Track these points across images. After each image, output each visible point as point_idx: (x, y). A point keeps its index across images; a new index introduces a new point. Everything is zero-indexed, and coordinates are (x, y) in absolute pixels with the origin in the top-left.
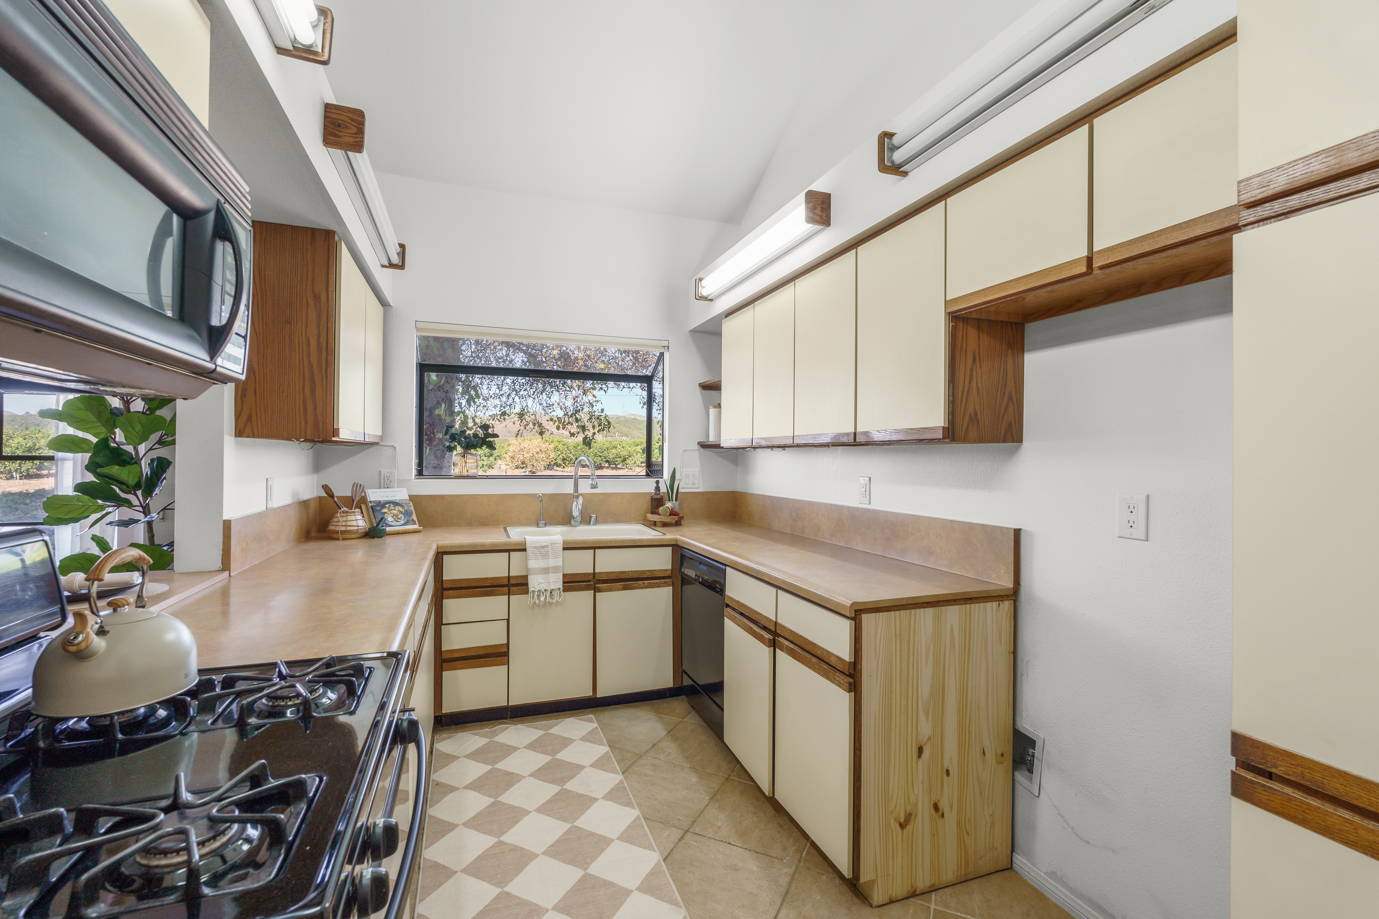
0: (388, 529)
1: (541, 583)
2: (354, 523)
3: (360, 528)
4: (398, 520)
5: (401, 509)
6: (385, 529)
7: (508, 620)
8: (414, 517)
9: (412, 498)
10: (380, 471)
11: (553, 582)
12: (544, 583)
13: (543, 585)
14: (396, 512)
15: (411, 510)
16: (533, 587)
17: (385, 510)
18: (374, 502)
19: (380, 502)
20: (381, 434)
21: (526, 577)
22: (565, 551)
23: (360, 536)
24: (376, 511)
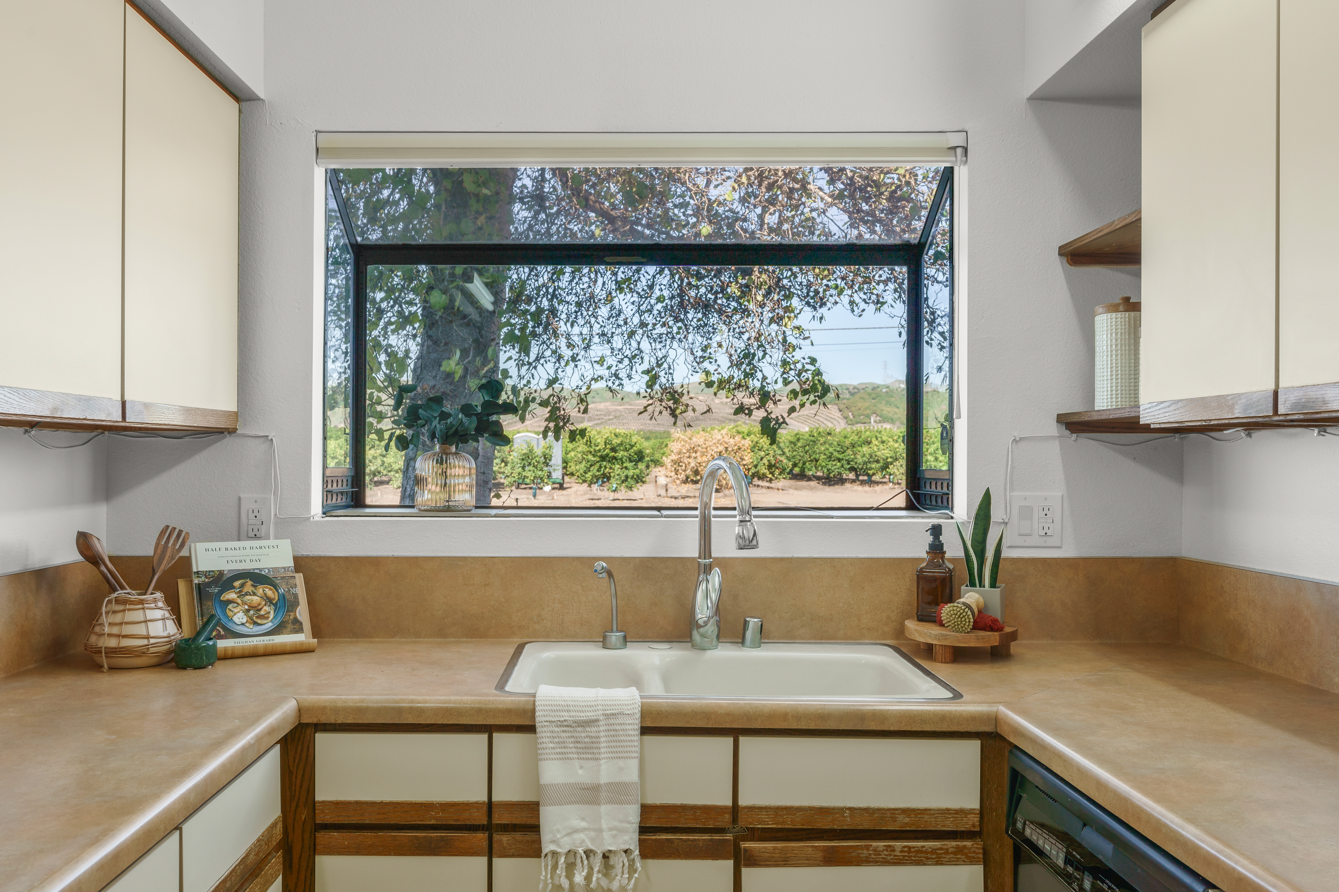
0: (222, 644)
1: (576, 831)
2: (140, 630)
3: (152, 641)
4: (259, 621)
5: (270, 593)
6: (215, 645)
8: (302, 613)
9: (300, 563)
10: (240, 498)
11: (610, 829)
12: (583, 830)
13: (582, 836)
14: (255, 599)
15: (296, 596)
16: (553, 842)
17: (231, 595)
18: (206, 574)
19: (221, 573)
20: (232, 406)
21: (533, 807)
22: (648, 739)
23: (154, 661)
24: (210, 596)
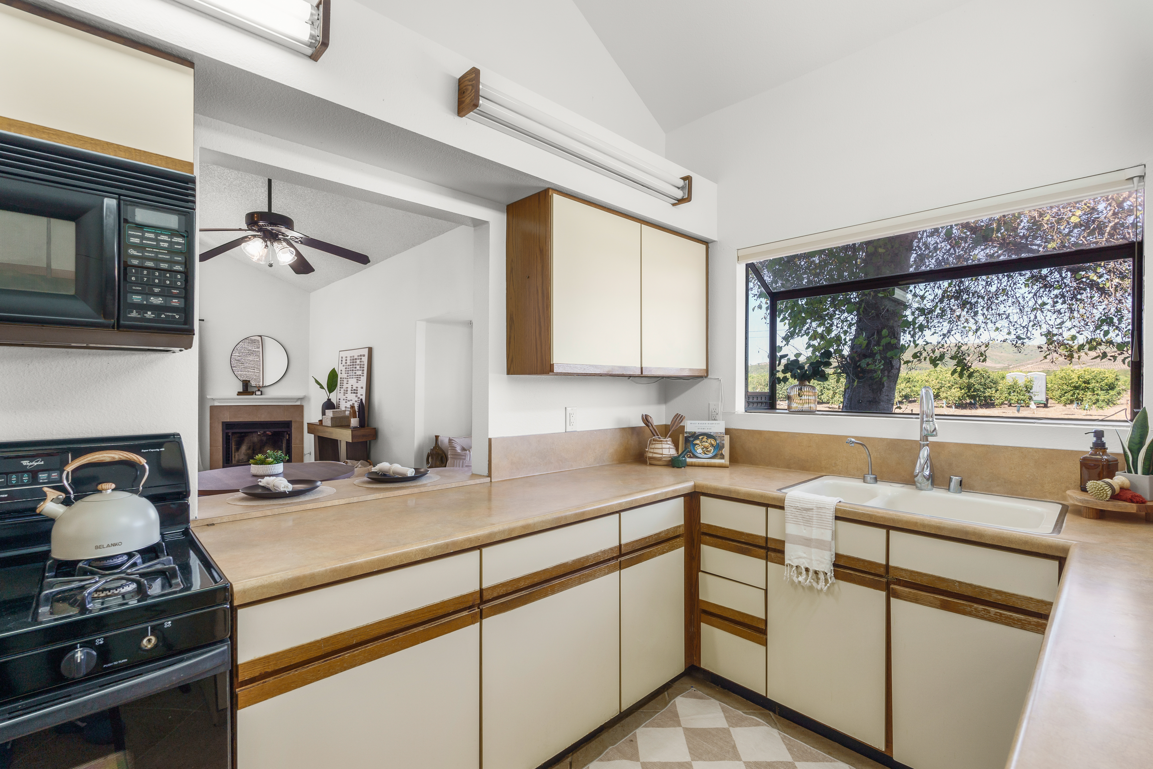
0: (689, 460)
1: (801, 558)
2: (660, 451)
3: (664, 456)
4: (707, 453)
5: (713, 442)
6: (685, 460)
7: (766, 591)
8: (726, 451)
9: (728, 431)
11: (817, 560)
12: (804, 558)
13: (803, 560)
14: (707, 444)
15: (724, 444)
16: (790, 560)
17: (697, 442)
18: (689, 433)
19: (695, 433)
20: (703, 368)
21: (783, 542)
22: (839, 522)
23: (665, 463)
24: (689, 441)
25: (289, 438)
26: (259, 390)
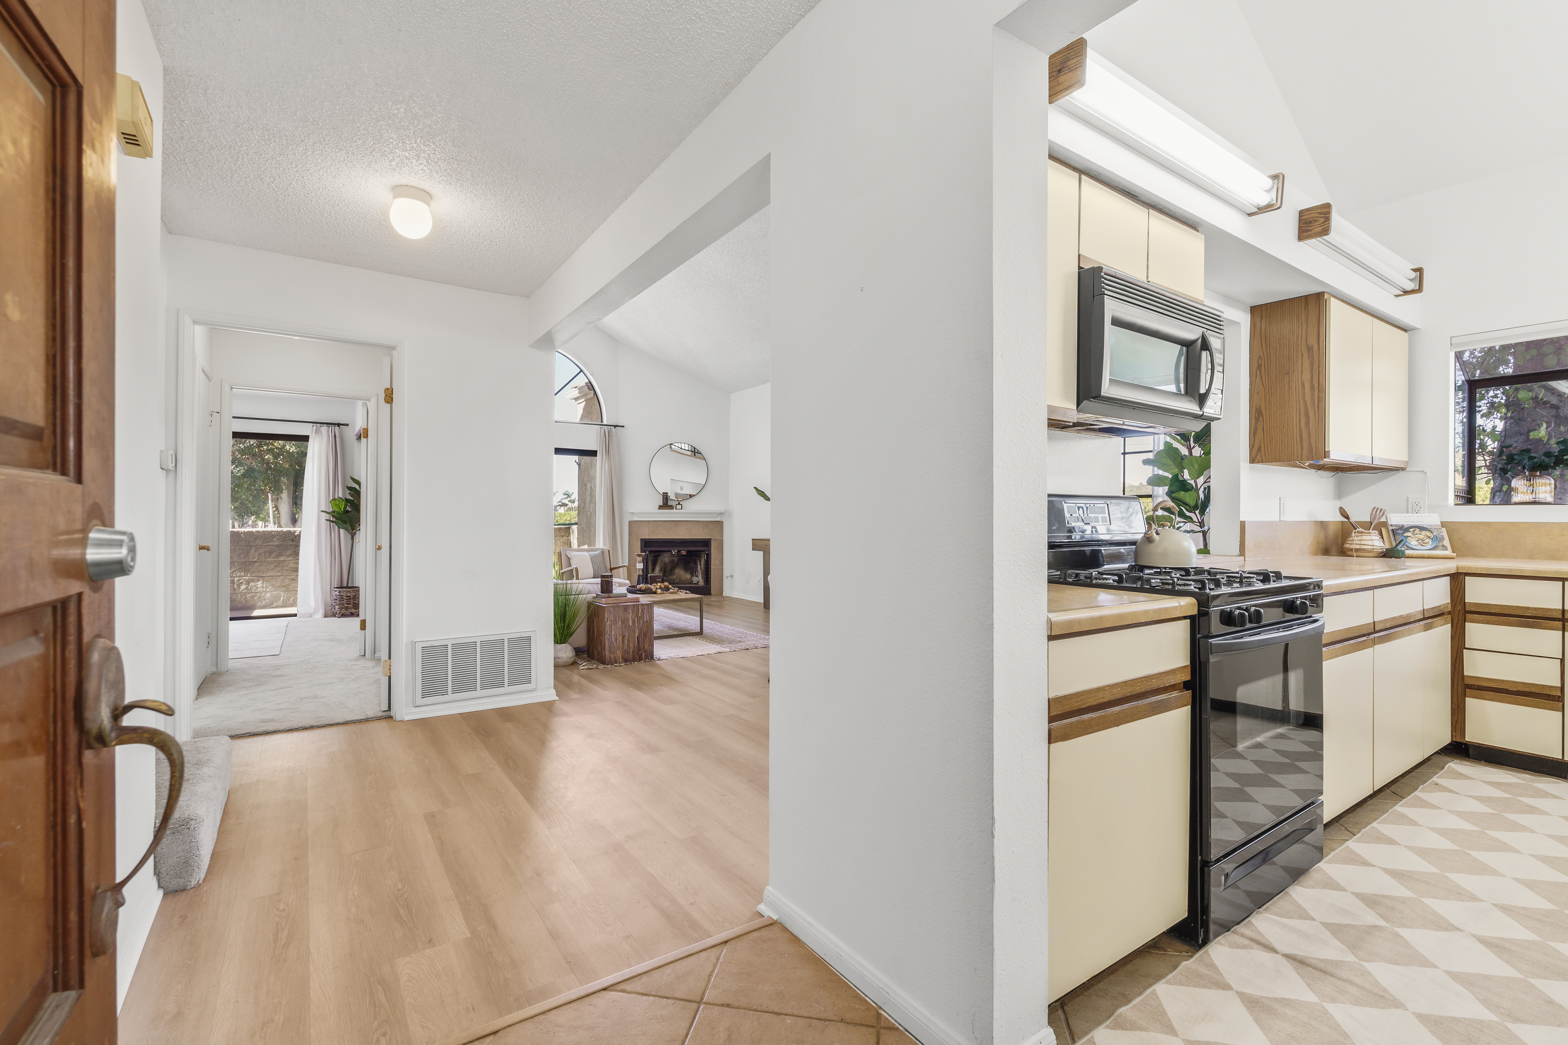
0: (1409, 552)
2: (1370, 543)
3: (1375, 547)
4: (1424, 545)
5: (1429, 534)
6: (1403, 552)
7: (1562, 661)
8: (1446, 542)
9: (1443, 524)
10: (1408, 497)
14: (1421, 537)
15: (1443, 536)
17: (1409, 534)
18: (1396, 526)
19: (1403, 526)
20: (1407, 460)
23: (1376, 555)
24: (1398, 534)
25: (707, 558)
26: (679, 504)
